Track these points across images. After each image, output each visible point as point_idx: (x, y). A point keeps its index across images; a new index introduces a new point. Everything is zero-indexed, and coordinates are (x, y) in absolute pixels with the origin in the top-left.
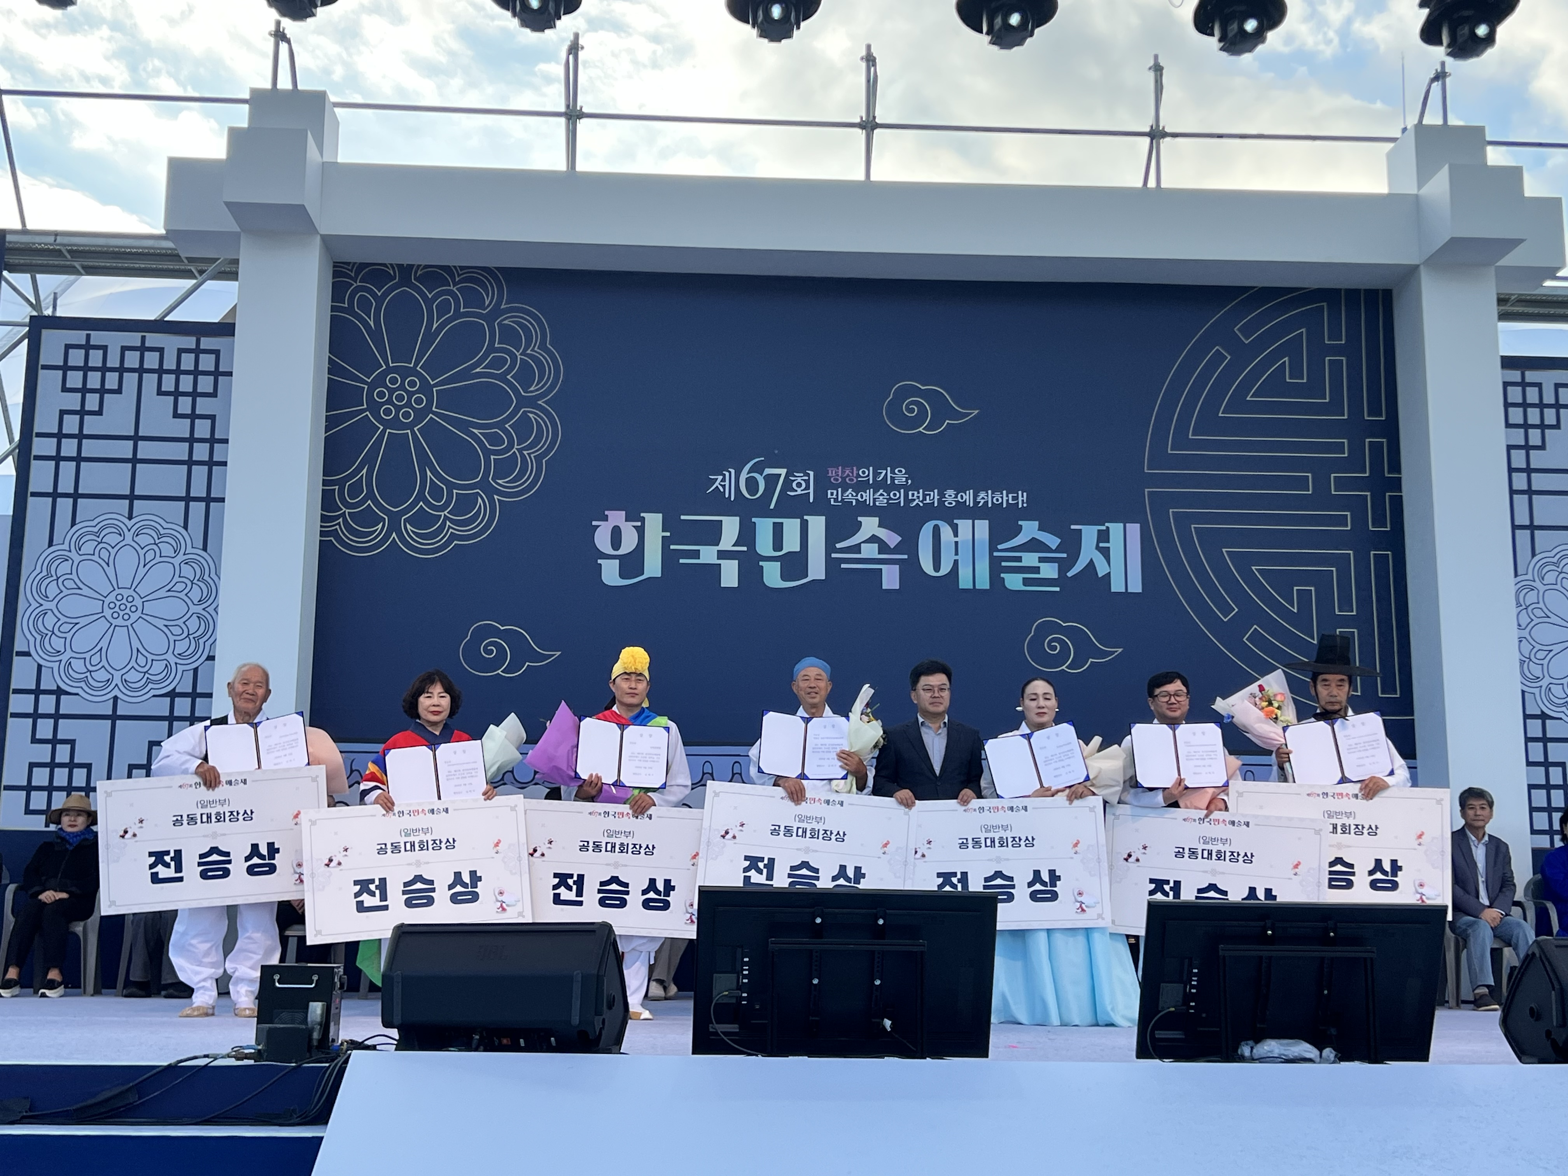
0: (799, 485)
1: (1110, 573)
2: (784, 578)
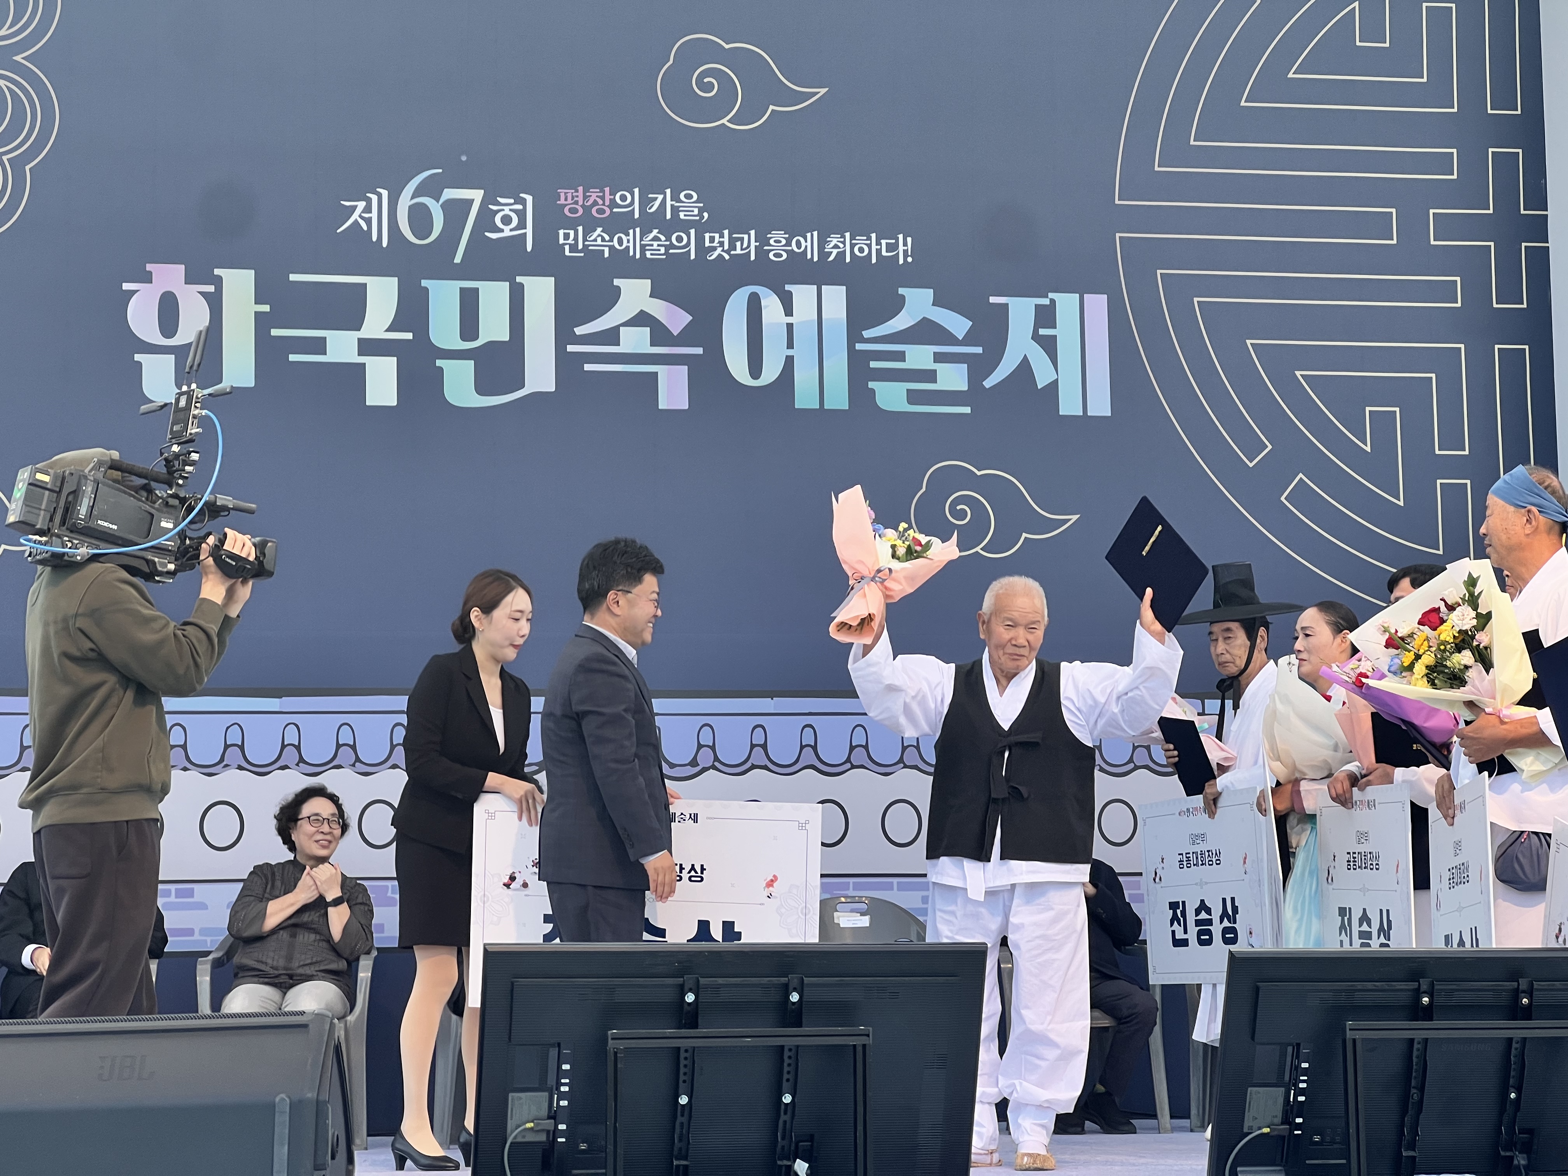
0: (506, 220)
1: (1057, 379)
2: (481, 389)
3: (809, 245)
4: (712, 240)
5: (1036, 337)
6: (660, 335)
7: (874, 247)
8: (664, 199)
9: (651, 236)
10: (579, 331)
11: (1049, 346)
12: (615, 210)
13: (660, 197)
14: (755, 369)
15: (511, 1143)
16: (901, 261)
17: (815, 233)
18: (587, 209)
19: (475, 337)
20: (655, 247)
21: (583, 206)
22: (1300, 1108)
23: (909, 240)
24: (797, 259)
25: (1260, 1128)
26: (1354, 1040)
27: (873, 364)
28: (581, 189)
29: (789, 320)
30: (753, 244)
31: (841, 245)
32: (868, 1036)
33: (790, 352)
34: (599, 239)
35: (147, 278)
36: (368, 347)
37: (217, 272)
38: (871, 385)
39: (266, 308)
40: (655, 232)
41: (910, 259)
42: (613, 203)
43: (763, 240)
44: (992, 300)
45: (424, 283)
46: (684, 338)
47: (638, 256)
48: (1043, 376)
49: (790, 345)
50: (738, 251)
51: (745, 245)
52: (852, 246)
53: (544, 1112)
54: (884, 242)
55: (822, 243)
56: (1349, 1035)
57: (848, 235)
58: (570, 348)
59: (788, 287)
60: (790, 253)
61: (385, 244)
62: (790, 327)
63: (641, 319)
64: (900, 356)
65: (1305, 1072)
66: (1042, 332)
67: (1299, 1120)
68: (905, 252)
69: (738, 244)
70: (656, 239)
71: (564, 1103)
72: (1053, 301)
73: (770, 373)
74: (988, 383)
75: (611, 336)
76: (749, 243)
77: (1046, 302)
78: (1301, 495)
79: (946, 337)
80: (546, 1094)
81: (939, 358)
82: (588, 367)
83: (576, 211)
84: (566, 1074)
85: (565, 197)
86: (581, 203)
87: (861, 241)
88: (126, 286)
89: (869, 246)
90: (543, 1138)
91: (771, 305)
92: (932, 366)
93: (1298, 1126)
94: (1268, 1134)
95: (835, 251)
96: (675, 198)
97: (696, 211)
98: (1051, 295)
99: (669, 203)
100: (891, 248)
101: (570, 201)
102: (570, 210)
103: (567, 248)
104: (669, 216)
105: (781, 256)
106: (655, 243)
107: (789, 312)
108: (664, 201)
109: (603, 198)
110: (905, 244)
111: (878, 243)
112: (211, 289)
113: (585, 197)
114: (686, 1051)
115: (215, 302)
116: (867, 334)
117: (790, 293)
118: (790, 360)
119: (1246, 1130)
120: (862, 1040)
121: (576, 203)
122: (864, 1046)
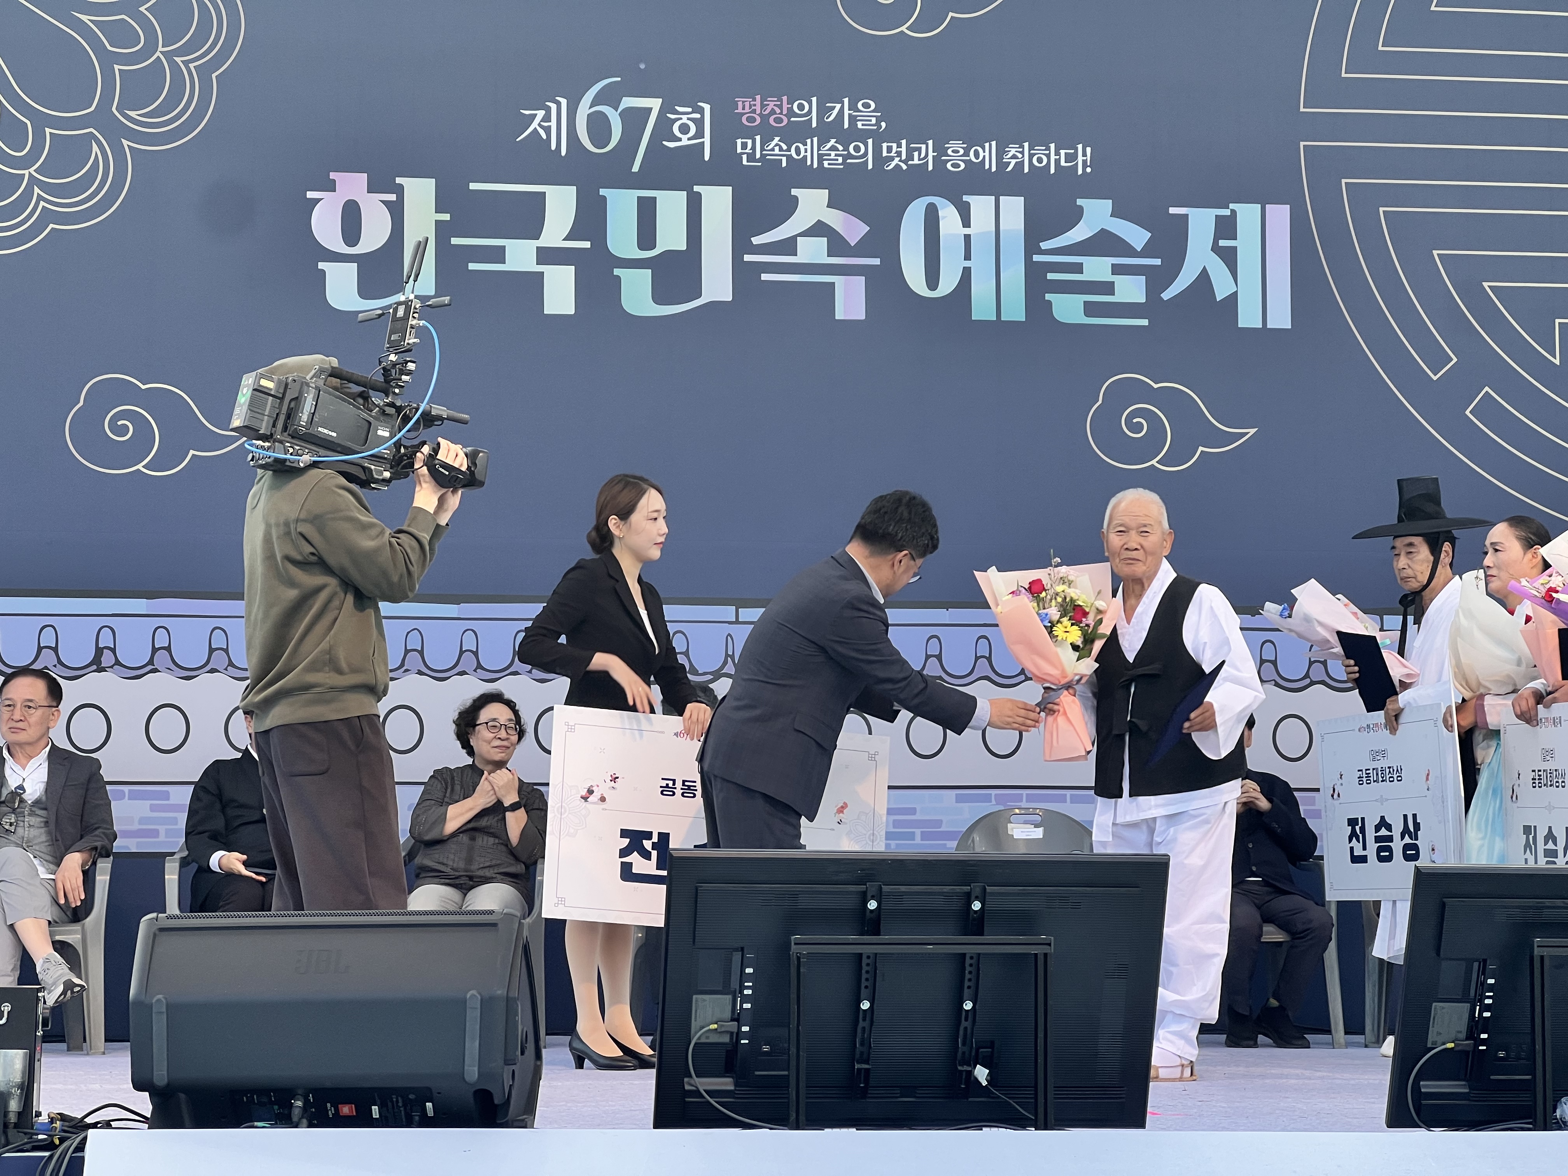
0: (684, 129)
1: (1236, 292)
2: (659, 298)
3: (987, 154)
4: (889, 149)
5: (1216, 249)
6: (837, 244)
7: (1053, 157)
8: (842, 108)
9: (829, 145)
10: (756, 240)
11: (1229, 257)
12: (792, 119)
13: (838, 106)
14: (932, 280)
15: (696, 1044)
16: (1080, 172)
17: (994, 143)
18: (765, 118)
19: (653, 246)
20: (832, 157)
21: (760, 115)
22: (1485, 1025)
23: (1089, 150)
24: (975, 169)
25: (1444, 1044)
26: (1542, 957)
27: (1050, 276)
28: (758, 97)
29: (967, 231)
30: (931, 154)
31: (1020, 156)
32: (1049, 945)
33: (967, 264)
34: (777, 148)
35: (331, 187)
36: (547, 256)
37: (398, 180)
38: (1048, 297)
39: (446, 217)
40: (833, 141)
41: (1089, 170)
42: (791, 113)
43: (940, 150)
44: (1173, 210)
45: (602, 192)
46: (861, 249)
47: (815, 166)
48: (1222, 287)
49: (968, 257)
50: (916, 161)
51: (923, 155)
52: (1031, 156)
53: (728, 1014)
54: (1063, 152)
55: (1000, 153)
56: (1537, 951)
57: (1026, 145)
58: (747, 258)
59: (966, 198)
60: (968, 163)
61: (563, 153)
62: (967, 238)
63: (819, 229)
64: (1078, 268)
65: (1491, 988)
66: (1222, 243)
67: (1484, 1036)
68: (1084, 162)
69: (916, 154)
70: (833, 148)
71: (747, 1006)
72: (1234, 212)
73: (947, 284)
74: (1166, 295)
75: (788, 246)
76: (927, 151)
77: (1227, 212)
78: (1488, 409)
79: (1126, 249)
80: (730, 997)
81: (1117, 270)
82: (765, 277)
83: (753, 120)
84: (749, 977)
85: (743, 106)
86: (758, 112)
87: (1040, 151)
88: (310, 195)
89: (1048, 156)
90: (726, 1039)
91: (949, 216)
92: (1109, 278)
93: (1484, 1042)
94: (1452, 1048)
95: (1013, 162)
96: (853, 107)
97: (874, 120)
98: (1232, 206)
99: (847, 112)
100: (1071, 158)
101: (747, 110)
102: (748, 119)
103: (745, 157)
104: (846, 126)
105: (958, 166)
106: (833, 153)
107: (966, 223)
108: (841, 111)
109: (780, 107)
110: (1084, 154)
111: (1057, 153)
112: (393, 197)
113: (763, 106)
114: (868, 957)
115: (396, 210)
116: (1044, 245)
117: (968, 204)
118: (967, 272)
119: (1429, 1045)
120: (1045, 949)
121: (754, 111)
122: (1046, 955)
